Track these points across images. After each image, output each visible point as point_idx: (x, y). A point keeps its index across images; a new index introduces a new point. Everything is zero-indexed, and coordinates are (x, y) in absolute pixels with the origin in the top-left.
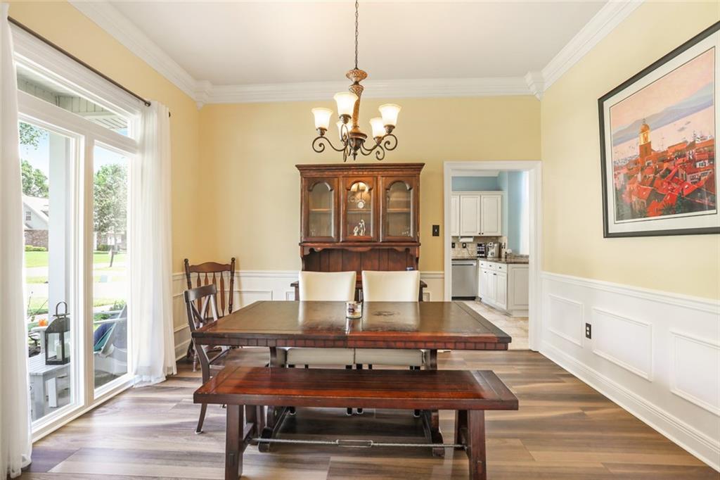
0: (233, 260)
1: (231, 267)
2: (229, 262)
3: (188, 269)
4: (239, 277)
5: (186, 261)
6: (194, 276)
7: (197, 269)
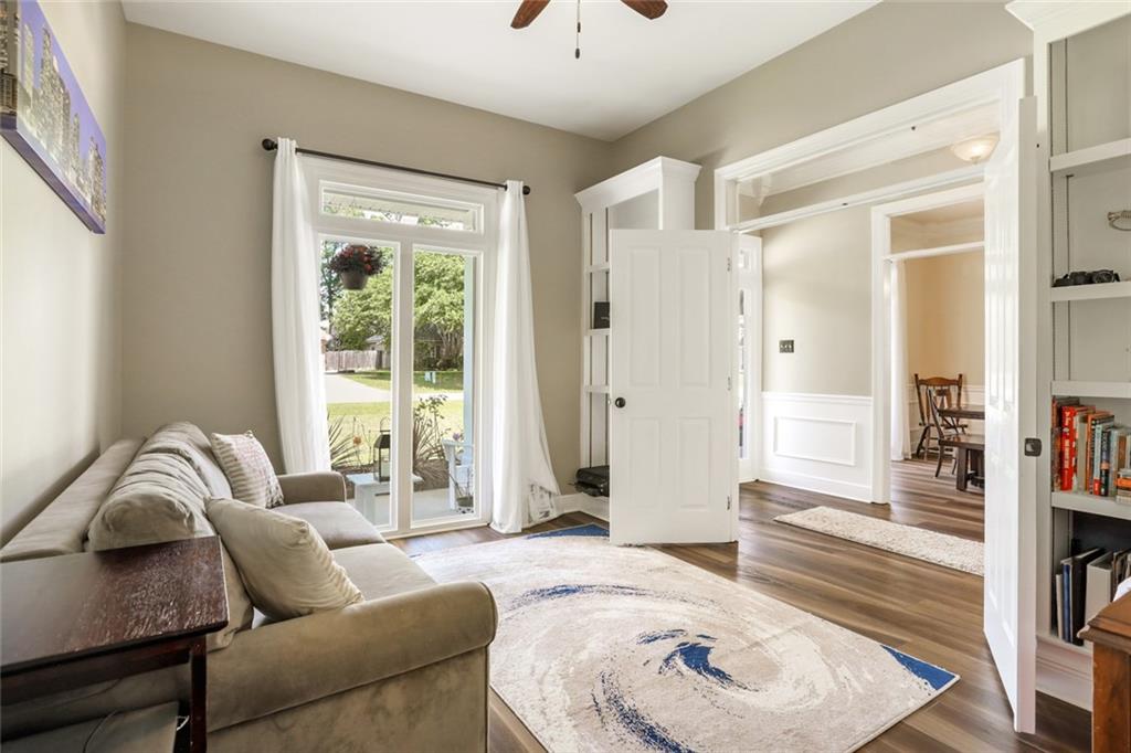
0: (961, 376)
1: (959, 382)
2: (957, 378)
3: (918, 382)
4: (966, 391)
5: (916, 376)
6: (923, 388)
7: (926, 382)
